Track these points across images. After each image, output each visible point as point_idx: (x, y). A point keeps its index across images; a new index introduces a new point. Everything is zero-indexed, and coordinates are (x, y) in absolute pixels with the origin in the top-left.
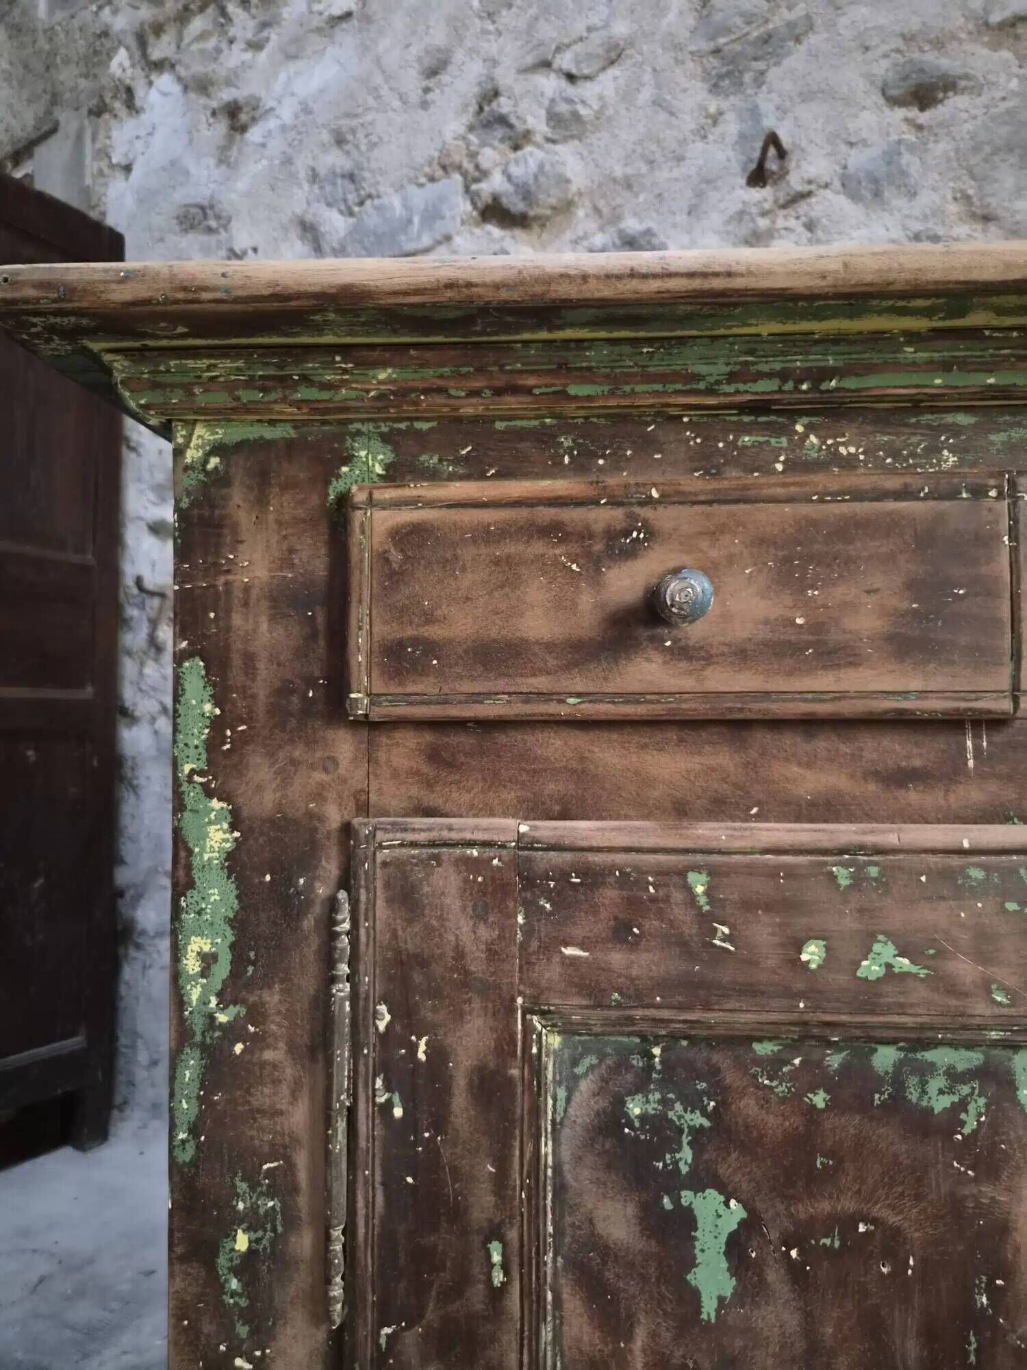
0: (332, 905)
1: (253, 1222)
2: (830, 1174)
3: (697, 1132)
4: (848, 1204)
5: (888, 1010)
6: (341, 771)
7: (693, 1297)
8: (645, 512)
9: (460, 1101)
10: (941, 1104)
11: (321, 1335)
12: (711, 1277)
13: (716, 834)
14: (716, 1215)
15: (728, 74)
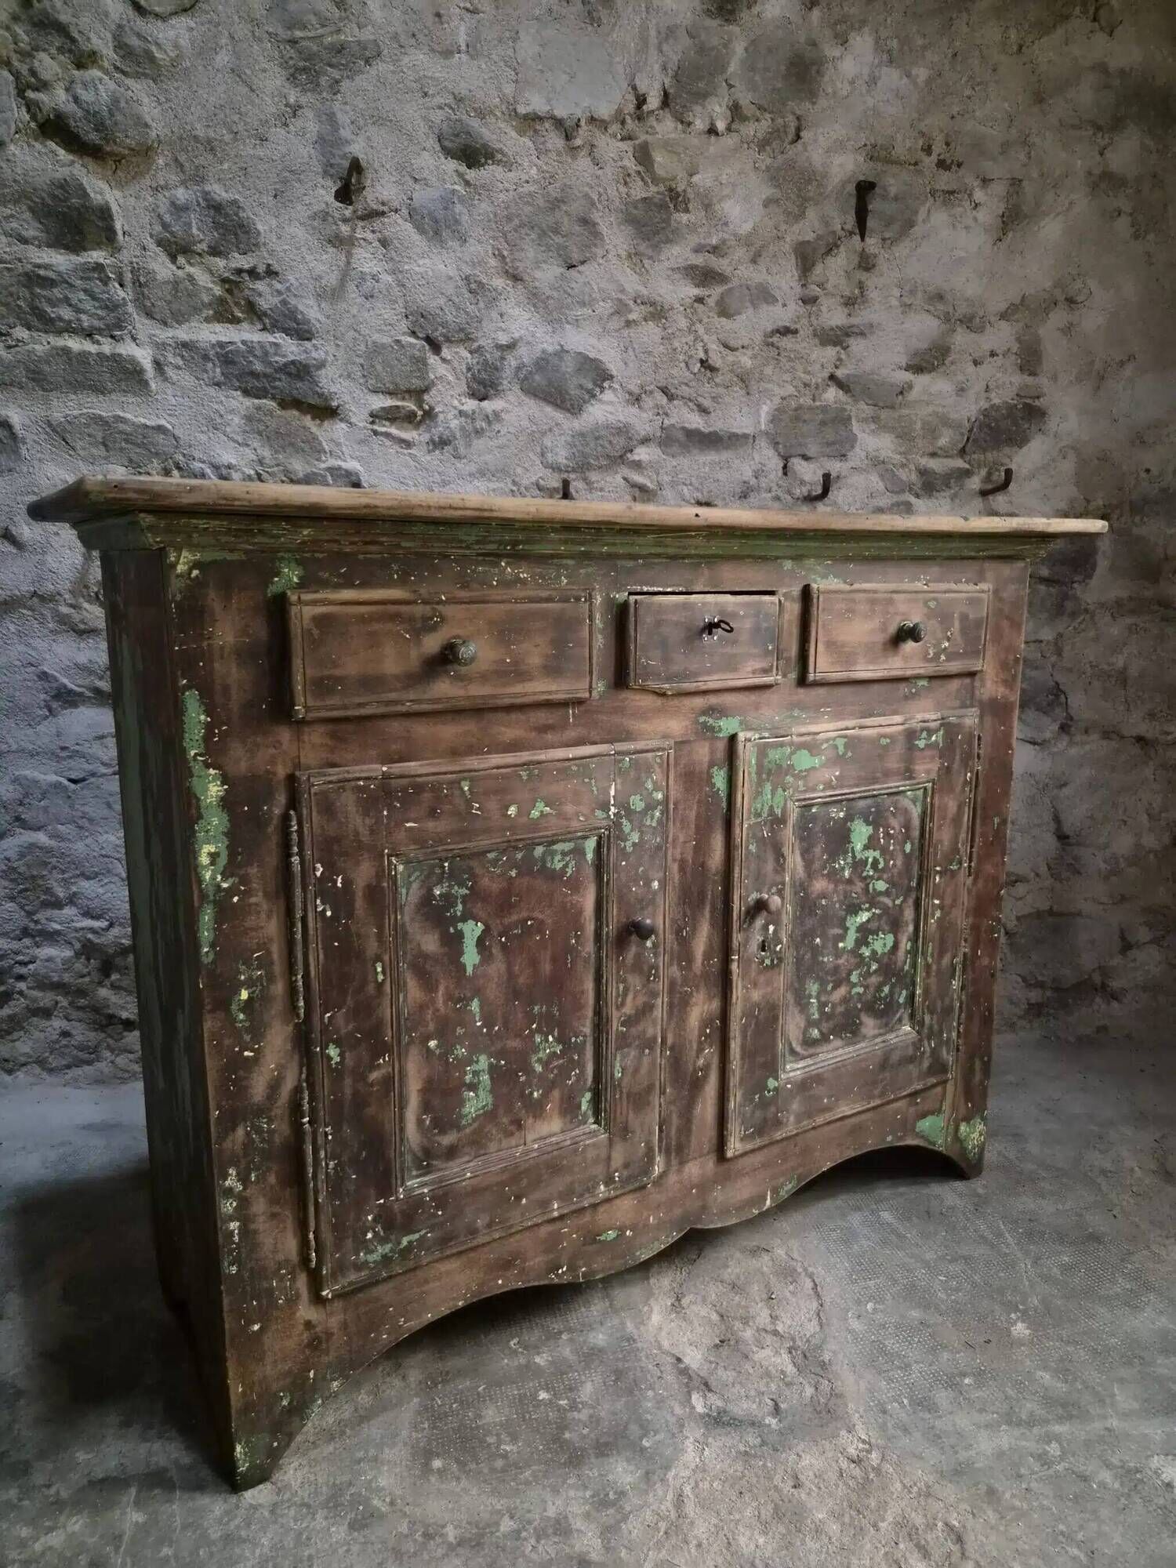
0: (286, 818)
1: (250, 984)
2: (517, 903)
3: (464, 897)
4: (524, 914)
5: (541, 830)
6: (284, 747)
7: (463, 967)
8: (440, 607)
9: (359, 903)
10: (559, 866)
11: (290, 1028)
12: (471, 957)
13: (472, 762)
14: (472, 930)
15: (304, 70)
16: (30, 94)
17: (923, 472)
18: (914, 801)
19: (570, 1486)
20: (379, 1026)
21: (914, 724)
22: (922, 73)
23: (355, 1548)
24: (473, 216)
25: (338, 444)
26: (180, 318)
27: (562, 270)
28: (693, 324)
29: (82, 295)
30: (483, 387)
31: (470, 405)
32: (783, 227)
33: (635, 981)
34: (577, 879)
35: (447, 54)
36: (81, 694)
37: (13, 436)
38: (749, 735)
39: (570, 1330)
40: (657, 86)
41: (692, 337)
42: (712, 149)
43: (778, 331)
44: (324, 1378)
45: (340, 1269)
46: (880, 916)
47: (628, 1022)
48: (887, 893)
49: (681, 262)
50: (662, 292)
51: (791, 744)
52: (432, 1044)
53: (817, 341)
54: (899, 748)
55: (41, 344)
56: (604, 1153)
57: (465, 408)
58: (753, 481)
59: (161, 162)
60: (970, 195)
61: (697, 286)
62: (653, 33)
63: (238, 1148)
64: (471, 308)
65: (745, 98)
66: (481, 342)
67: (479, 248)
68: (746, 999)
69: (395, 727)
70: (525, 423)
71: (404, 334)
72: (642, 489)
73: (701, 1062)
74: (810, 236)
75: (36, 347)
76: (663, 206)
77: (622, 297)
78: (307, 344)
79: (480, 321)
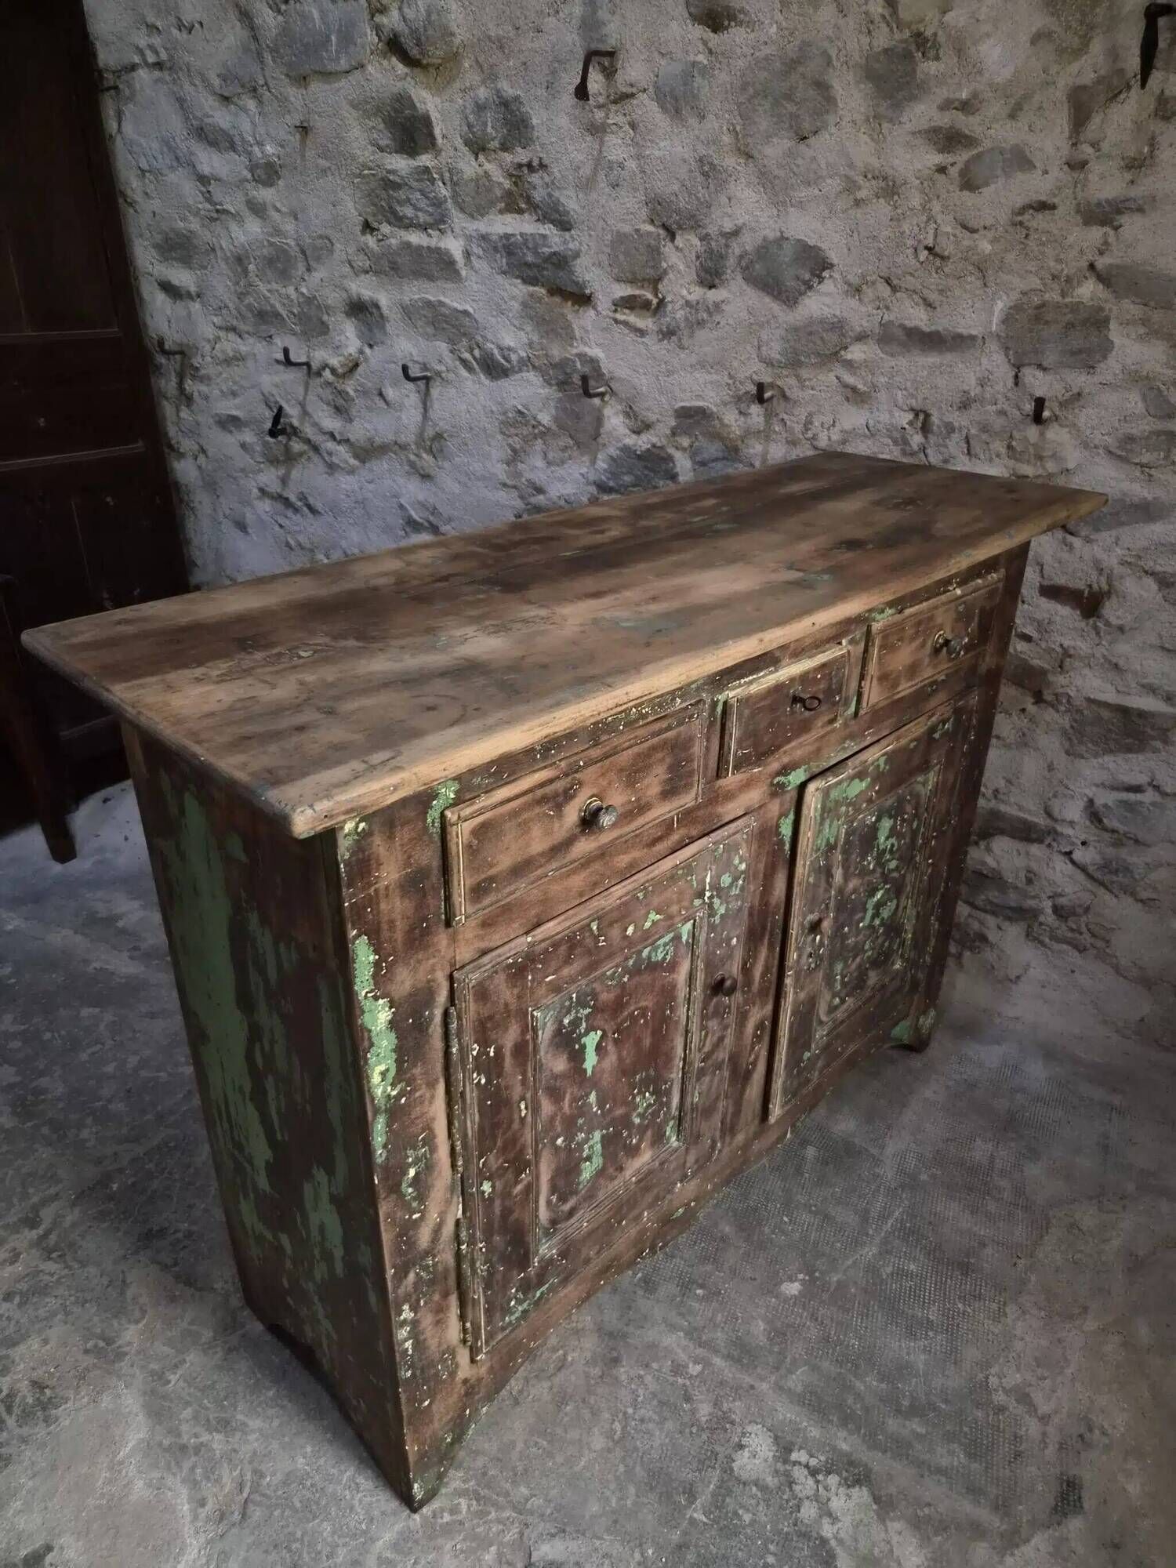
16: (378, 18)
24: (714, 91)
25: (587, 331)
26: (481, 211)
27: (791, 143)
28: (930, 200)
29: (418, 195)
30: (710, 276)
31: (697, 293)
32: (1054, 69)
36: (422, 524)
37: (382, 316)
41: (924, 218)
43: (1031, 207)
49: (924, 124)
50: (897, 162)
53: (1079, 219)
55: (394, 236)
57: (689, 297)
58: (975, 391)
59: (467, 65)
61: (941, 151)
64: (702, 193)
66: (709, 229)
67: (718, 123)
70: (744, 315)
71: (644, 222)
72: (854, 389)
74: (1088, 78)
75: (393, 241)
76: (908, 56)
77: (852, 173)
78: (567, 235)
79: (709, 207)
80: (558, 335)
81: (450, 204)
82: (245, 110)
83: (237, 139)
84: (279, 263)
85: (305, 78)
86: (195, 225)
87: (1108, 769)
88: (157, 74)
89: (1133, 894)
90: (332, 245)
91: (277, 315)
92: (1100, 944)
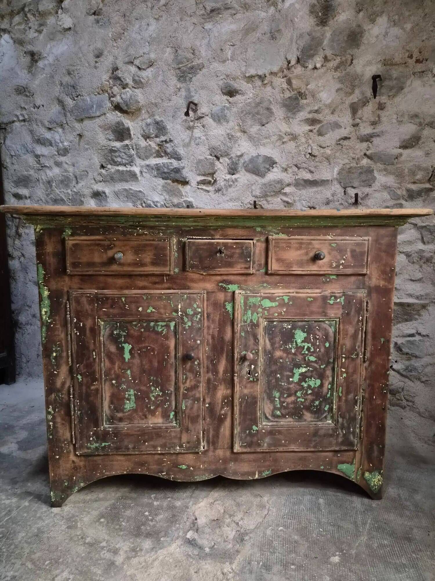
0: (66, 303)
1: (56, 351)
2: (144, 341)
3: (124, 335)
4: (147, 345)
5: (152, 317)
6: (66, 282)
7: (124, 359)
8: (114, 242)
9: (88, 332)
10: (160, 330)
11: (68, 367)
12: (127, 356)
13: (126, 292)
14: (127, 347)
15: (182, 76)
16: (112, 99)
17: (408, 190)
18: (330, 326)
19: (130, 542)
20: (94, 372)
21: (327, 293)
22: (408, 26)
23: (63, 533)
24: (232, 114)
25: (187, 193)
26: (147, 157)
27: (259, 127)
28: (308, 140)
29: (123, 154)
30: (233, 171)
31: (228, 177)
32: (344, 99)
33: (190, 375)
34: (167, 336)
35: (224, 61)
37: (106, 196)
38: (240, 291)
39: (172, 498)
40: (295, 56)
41: (307, 145)
42: (315, 75)
43: (342, 139)
44: (78, 481)
45: (82, 447)
46: (312, 371)
47: (187, 389)
48: (315, 362)
49: (304, 118)
50: (296, 130)
51: (261, 296)
52: (114, 382)
53: (359, 141)
54: (319, 303)
55: (112, 169)
56: (178, 436)
57: (225, 178)
58: (331, 198)
60: (432, 72)
61: (310, 126)
62: (295, 37)
63: (52, 400)
64: (229, 144)
65: (329, 53)
66: (232, 155)
67: (233, 124)
68: (241, 392)
69: (101, 279)
70: (246, 182)
71: (208, 155)
72: (287, 203)
73: (223, 412)
74: (356, 100)
75: (112, 170)
76: (296, 99)
77: (281, 134)
78: (180, 162)
79: (232, 148)
80: (176, 195)
81: (135, 156)
82: (58, 132)
83: (53, 142)
84: (65, 182)
85: (82, 120)
86: (32, 172)
87: (400, 329)
88: (23, 123)
89: (419, 379)
90: (88, 173)
91: (62, 200)
92: (410, 404)
